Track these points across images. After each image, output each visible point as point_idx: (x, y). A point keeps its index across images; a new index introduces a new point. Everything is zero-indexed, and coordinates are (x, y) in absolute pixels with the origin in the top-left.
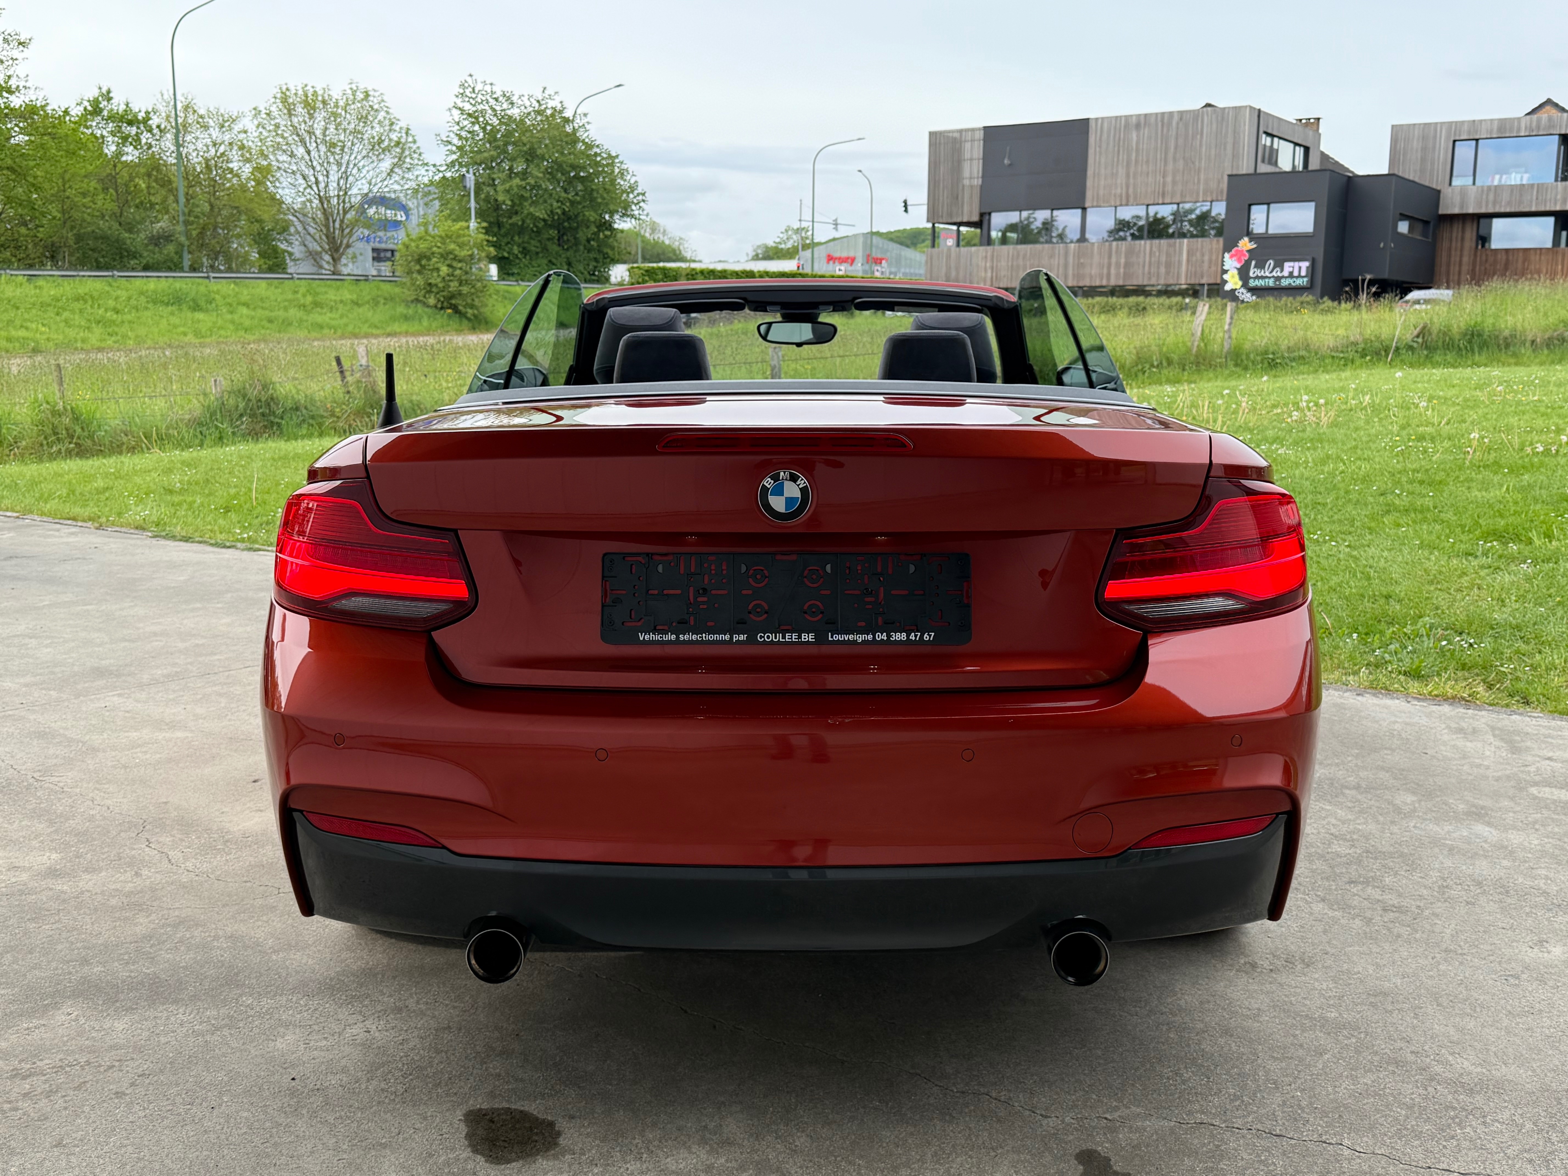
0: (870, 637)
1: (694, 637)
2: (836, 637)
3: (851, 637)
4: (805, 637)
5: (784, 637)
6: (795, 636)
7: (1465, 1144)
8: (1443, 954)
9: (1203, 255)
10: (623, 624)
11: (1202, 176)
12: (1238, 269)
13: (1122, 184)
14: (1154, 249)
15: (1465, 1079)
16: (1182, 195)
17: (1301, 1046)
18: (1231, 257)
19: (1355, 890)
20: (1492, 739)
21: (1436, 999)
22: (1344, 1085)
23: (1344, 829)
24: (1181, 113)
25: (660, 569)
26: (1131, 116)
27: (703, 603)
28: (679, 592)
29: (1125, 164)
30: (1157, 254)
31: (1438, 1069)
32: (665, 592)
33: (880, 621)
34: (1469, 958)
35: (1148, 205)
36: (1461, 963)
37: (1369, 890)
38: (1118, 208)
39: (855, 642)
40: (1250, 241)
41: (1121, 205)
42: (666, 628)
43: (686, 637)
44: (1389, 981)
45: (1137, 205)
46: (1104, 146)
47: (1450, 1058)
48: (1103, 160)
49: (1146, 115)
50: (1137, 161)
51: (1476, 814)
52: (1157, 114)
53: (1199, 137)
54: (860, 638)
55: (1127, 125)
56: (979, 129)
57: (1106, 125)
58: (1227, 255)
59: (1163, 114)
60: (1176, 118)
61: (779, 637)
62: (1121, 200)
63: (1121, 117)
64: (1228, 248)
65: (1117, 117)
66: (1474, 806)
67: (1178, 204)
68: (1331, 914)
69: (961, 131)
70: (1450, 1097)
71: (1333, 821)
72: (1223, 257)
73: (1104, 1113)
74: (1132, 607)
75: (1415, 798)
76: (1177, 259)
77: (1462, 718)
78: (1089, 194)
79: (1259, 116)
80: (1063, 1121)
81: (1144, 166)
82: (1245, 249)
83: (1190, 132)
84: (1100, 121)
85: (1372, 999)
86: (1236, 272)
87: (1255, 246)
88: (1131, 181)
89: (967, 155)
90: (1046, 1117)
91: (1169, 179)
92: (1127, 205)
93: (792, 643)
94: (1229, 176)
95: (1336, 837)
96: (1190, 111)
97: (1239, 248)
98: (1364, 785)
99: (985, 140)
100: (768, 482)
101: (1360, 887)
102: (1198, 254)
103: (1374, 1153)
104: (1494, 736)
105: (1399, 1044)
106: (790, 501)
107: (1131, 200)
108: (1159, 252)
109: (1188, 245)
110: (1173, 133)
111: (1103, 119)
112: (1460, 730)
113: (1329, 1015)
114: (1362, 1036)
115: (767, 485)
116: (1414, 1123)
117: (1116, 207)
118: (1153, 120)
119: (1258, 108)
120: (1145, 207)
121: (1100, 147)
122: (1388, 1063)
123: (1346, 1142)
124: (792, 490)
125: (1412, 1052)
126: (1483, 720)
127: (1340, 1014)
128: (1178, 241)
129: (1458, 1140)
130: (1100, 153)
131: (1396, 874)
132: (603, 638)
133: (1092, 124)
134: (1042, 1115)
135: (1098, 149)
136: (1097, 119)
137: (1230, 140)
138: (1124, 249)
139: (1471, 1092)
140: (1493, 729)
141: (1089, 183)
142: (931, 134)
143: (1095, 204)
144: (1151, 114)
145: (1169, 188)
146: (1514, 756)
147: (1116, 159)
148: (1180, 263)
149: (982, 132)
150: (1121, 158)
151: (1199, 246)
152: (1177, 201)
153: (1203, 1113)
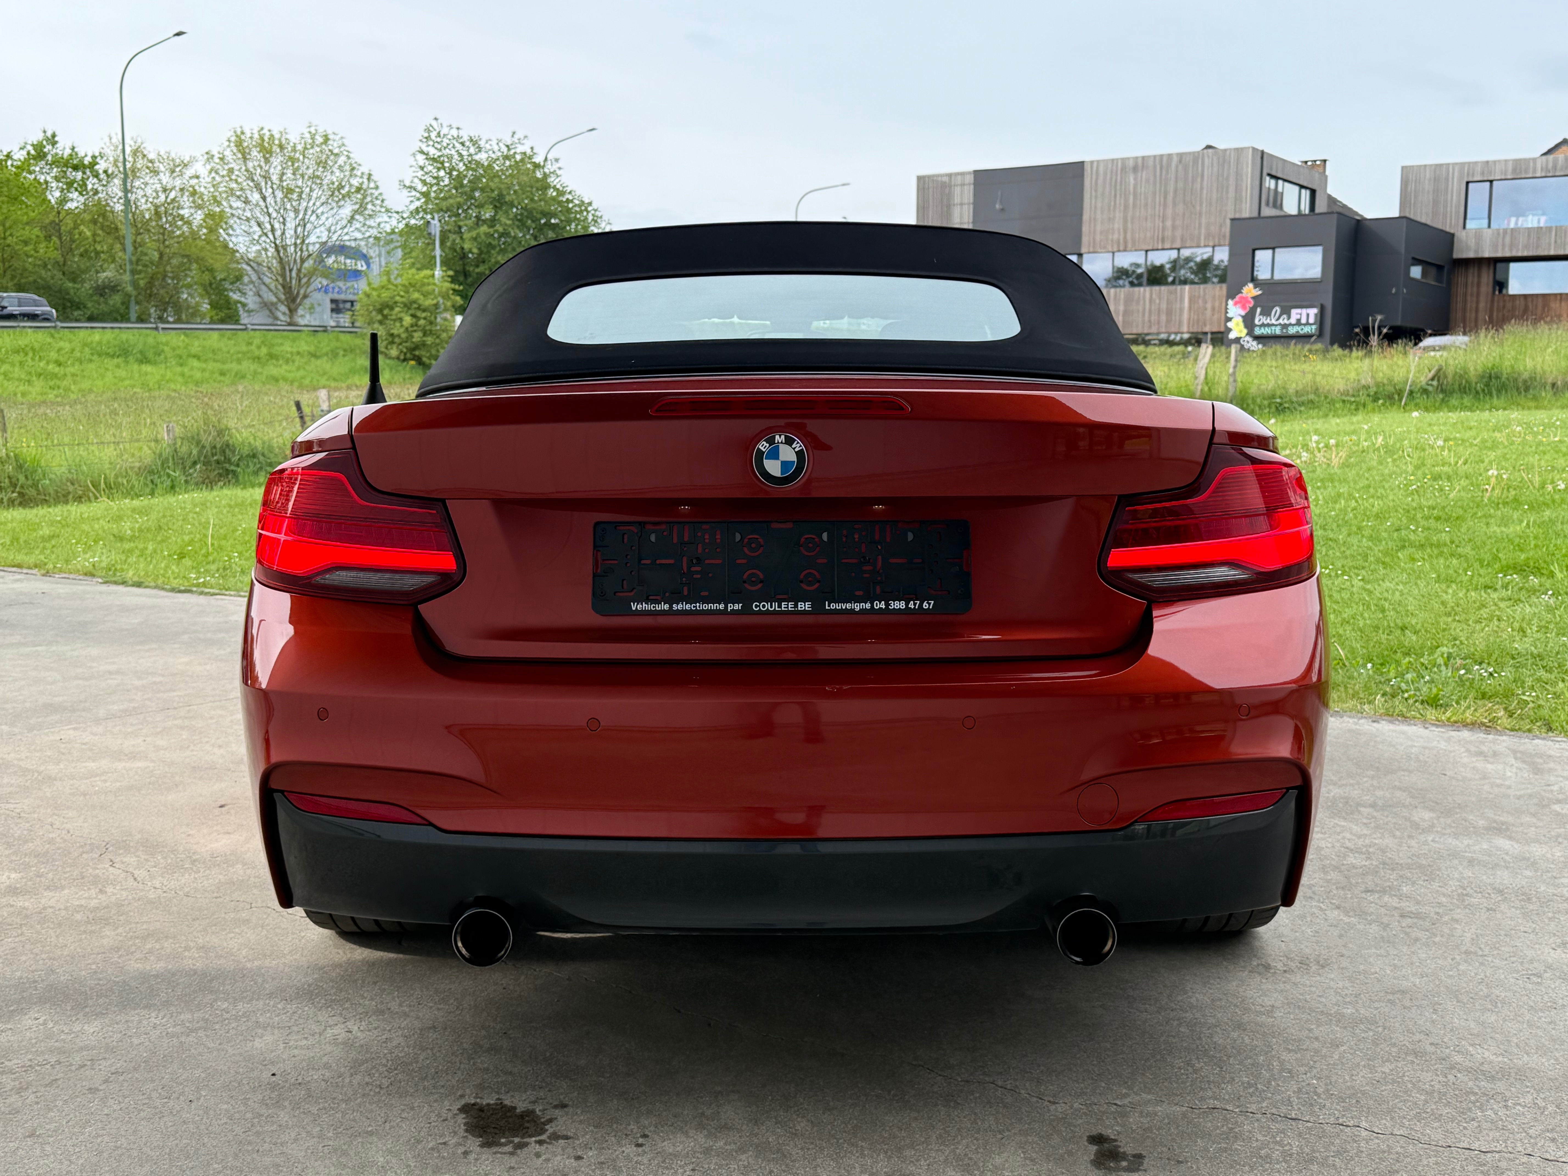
0: (868, 606)
1: (687, 607)
2: (833, 606)
3: (849, 606)
4: (801, 606)
5: (780, 606)
6: (791, 605)
7: (1485, 1125)
8: (1463, 956)
9: (1205, 302)
10: (615, 593)
11: (1204, 221)
12: (1243, 317)
13: (1119, 230)
14: (1154, 296)
15: (1486, 1067)
16: (1182, 240)
17: (1317, 1039)
18: (1236, 304)
19: (1371, 898)
20: (1513, 761)
21: (1456, 997)
22: (1361, 1074)
23: (1360, 842)
24: (1181, 155)
25: (653, 538)
26: (1128, 159)
27: (697, 572)
28: (671, 561)
29: (1122, 208)
30: (1157, 301)
31: (1458, 1058)
32: (658, 562)
33: (878, 590)
34: (1490, 959)
35: (1147, 251)
36: (1482, 964)
37: (1386, 898)
38: (1116, 254)
39: (852, 612)
40: (1255, 287)
41: (1119, 251)
42: (658, 598)
43: (680, 607)
44: (1407, 980)
45: (1136, 250)
46: (1100, 190)
47: (1471, 1049)
48: (1099, 205)
49: (1143, 158)
50: (1134, 205)
51: (1497, 829)
52: (1155, 157)
53: (1199, 180)
54: (857, 607)
55: (1124, 168)
56: (969, 173)
57: (1101, 169)
58: (1230, 302)
59: (1162, 156)
60: (1175, 160)
61: (775, 606)
62: (1118, 245)
63: (1117, 159)
64: (1231, 295)
65: (1113, 160)
66: (1495, 821)
67: (1179, 249)
68: (1346, 919)
69: (950, 175)
70: (1470, 1084)
71: (1348, 836)
72: (1227, 304)
73: (1114, 1099)
74: (1136, 576)
75: (1432, 815)
76: (1178, 306)
77: (1482, 743)
78: (1085, 239)
79: (1262, 158)
80: (1071, 1107)
81: (1143, 210)
82: (1250, 295)
83: (1190, 175)
84: (1095, 165)
85: (1391, 997)
86: (1240, 320)
87: (1260, 292)
88: (1129, 225)
89: (957, 200)
90: (1054, 1103)
91: (1169, 223)
92: (1125, 250)
93: (788, 613)
94: (1232, 220)
95: (1352, 850)
96: (1190, 153)
97: (1244, 295)
98: (1380, 803)
99: (975, 184)
100: (763, 446)
101: (1377, 896)
102: (1200, 301)
103: (1392, 1134)
104: (1516, 759)
105: (1418, 1037)
106: (785, 465)
107: (1129, 246)
108: (1160, 299)
109: (1190, 292)
110: (1172, 175)
111: (1098, 161)
112: (1480, 753)
113: (1345, 1011)
114: (1380, 1029)
115: (762, 448)
116: (1434, 1107)
117: (1113, 253)
118: (1151, 163)
119: (1261, 149)
120: (1144, 253)
121: (1096, 191)
122: (1406, 1054)
123: (1364, 1124)
124: (788, 454)
125: (1431, 1044)
126: (1505, 744)
127: (1357, 1010)
128: (1179, 287)
129: (1479, 1122)
130: (1096, 197)
131: (1414, 883)
132: (594, 608)
133: (1087, 168)
134: (1049, 1101)
135: (1094, 193)
136: (1092, 162)
137: (1232, 181)
138: (1122, 296)
139: (1493, 1078)
140: (1514, 752)
141: (1085, 229)
142: (920, 179)
143: (1091, 250)
144: (1149, 157)
145: (1169, 233)
146: (1537, 777)
147: (1112, 203)
148: (1181, 310)
149: (972, 176)
150: (1118, 202)
151: (1202, 293)
152: (1178, 246)
153: (1216, 1099)
